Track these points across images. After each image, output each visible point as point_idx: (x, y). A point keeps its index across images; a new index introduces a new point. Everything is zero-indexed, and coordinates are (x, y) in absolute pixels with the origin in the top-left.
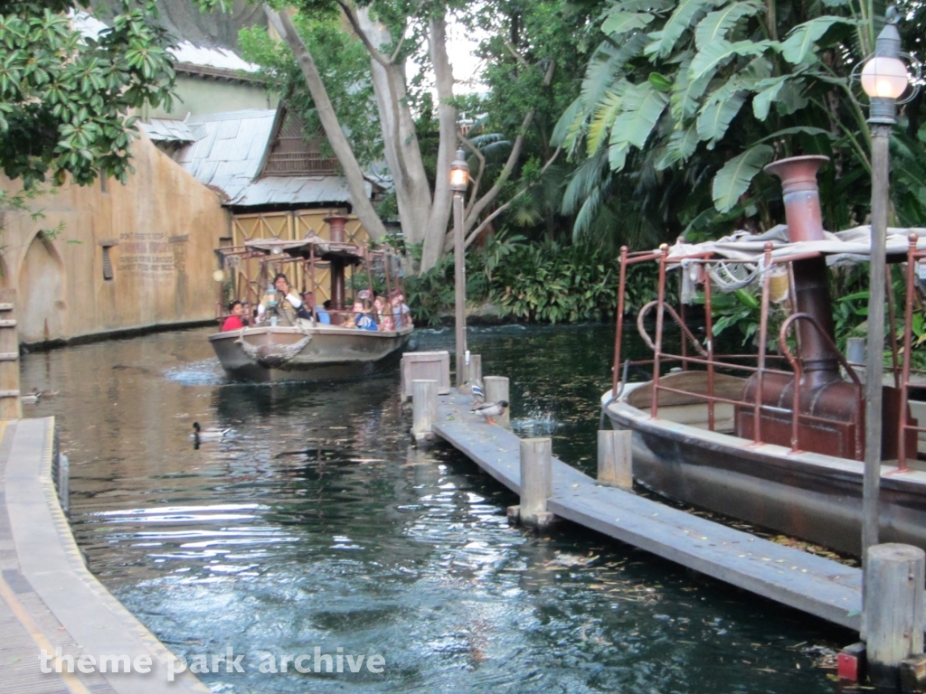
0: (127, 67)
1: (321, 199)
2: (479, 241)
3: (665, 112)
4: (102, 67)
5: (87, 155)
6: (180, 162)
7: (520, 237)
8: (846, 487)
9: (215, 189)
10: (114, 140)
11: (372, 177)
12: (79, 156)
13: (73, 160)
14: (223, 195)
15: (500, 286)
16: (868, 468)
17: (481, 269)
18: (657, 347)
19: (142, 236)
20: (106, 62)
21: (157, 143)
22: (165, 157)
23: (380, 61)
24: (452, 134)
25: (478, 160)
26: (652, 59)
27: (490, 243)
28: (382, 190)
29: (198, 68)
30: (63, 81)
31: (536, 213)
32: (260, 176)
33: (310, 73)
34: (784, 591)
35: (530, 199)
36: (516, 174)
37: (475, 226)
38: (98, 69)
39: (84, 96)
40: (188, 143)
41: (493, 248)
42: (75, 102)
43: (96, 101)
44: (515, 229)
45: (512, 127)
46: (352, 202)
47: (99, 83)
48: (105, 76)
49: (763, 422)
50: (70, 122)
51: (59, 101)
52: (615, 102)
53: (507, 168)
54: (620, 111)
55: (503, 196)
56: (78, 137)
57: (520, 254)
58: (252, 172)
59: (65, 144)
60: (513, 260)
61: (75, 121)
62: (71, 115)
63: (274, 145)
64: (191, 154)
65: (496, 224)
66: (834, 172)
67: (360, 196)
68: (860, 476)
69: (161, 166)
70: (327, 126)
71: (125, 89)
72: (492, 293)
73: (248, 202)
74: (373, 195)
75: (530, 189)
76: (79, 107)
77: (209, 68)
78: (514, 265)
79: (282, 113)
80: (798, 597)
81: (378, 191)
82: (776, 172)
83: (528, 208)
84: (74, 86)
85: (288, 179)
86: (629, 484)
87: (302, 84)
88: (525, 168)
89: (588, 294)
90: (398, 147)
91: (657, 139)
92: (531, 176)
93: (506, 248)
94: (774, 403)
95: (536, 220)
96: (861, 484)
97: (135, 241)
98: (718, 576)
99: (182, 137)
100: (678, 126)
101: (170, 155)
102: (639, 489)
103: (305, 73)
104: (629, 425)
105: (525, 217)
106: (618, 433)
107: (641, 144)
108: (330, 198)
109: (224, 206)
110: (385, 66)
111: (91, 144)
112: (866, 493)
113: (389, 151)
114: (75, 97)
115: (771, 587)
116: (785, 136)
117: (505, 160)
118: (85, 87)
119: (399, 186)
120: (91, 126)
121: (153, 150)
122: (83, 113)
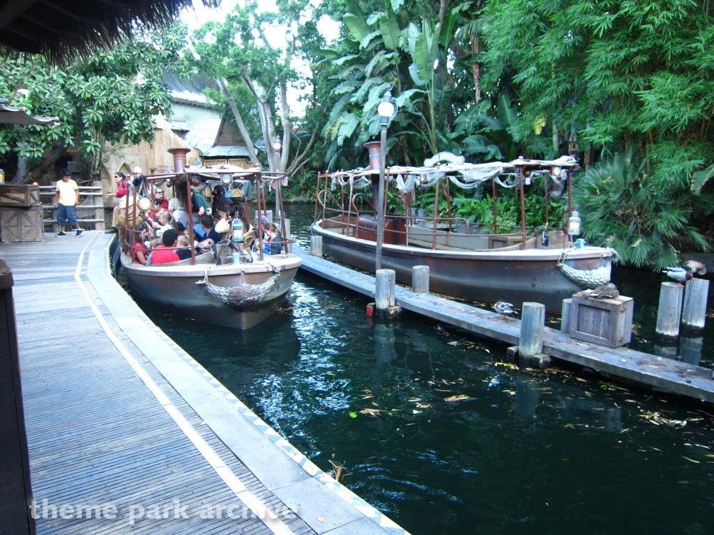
0: (151, 99)
1: (238, 155)
2: (298, 173)
3: (359, 124)
4: (141, 99)
5: (135, 132)
6: (184, 139)
7: (313, 171)
8: (371, 250)
9: (198, 149)
10: (146, 127)
11: (258, 147)
12: (132, 133)
13: (129, 134)
14: (200, 152)
15: (306, 190)
16: (378, 244)
17: (299, 183)
18: (324, 205)
19: (167, 167)
20: (142, 96)
21: (174, 131)
22: (177, 136)
23: (260, 102)
24: (288, 131)
25: (298, 141)
26: (353, 104)
27: (302, 173)
28: (262, 152)
29: (191, 102)
30: (125, 103)
31: (320, 163)
32: (215, 145)
33: (233, 105)
34: (357, 287)
35: (317, 157)
36: (312, 147)
37: (297, 166)
38: (139, 100)
39: (133, 109)
40: (187, 131)
41: (303, 175)
42: (130, 112)
43: (139, 112)
44: (311, 168)
45: (311, 129)
46: (250, 156)
47: (139, 104)
48: (143, 102)
49: (359, 231)
50: (128, 119)
51: (123, 111)
52: (342, 119)
53: (309, 145)
54: (342, 124)
55: (307, 156)
56: (131, 125)
57: (314, 178)
58: (212, 144)
59: (126, 128)
60: (311, 180)
61: (130, 119)
62: (128, 117)
63: (220, 133)
64: (188, 136)
65: (305, 166)
66: (423, 149)
67: (252, 154)
68: (375, 246)
69: (175, 140)
70: (240, 127)
71: (151, 107)
72: (303, 192)
73: (210, 155)
74: (258, 154)
75: (318, 153)
76: (132, 114)
77: (195, 102)
78: (311, 182)
79: (224, 121)
80: (361, 289)
81: (260, 152)
82: (366, 147)
83: (317, 160)
84: (129, 106)
85: (225, 147)
86: (321, 255)
87: (231, 110)
88: (316, 145)
89: (339, 194)
90: (267, 135)
91: (355, 135)
92: (318, 148)
93: (308, 175)
94: (364, 226)
95: (320, 165)
96: (375, 249)
97: (165, 169)
98: (338, 283)
99: (185, 129)
100: (363, 129)
101: (180, 136)
102: (324, 257)
103: (231, 105)
104: (319, 234)
105: (315, 164)
106: (317, 237)
107: (349, 136)
108: (242, 155)
109: (201, 156)
110: (262, 103)
111: (136, 128)
112: (377, 252)
113: (264, 136)
114: (130, 110)
115: (353, 285)
116: (404, 135)
117: (309, 142)
118: (134, 106)
119: (268, 150)
120: (136, 121)
121: (172, 133)
122: (133, 116)
